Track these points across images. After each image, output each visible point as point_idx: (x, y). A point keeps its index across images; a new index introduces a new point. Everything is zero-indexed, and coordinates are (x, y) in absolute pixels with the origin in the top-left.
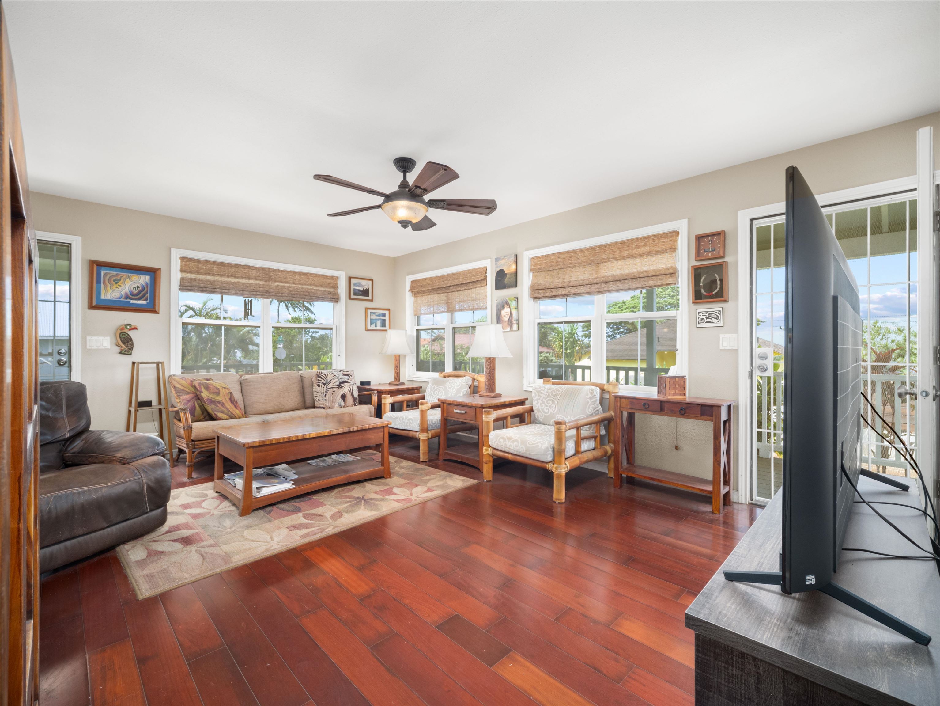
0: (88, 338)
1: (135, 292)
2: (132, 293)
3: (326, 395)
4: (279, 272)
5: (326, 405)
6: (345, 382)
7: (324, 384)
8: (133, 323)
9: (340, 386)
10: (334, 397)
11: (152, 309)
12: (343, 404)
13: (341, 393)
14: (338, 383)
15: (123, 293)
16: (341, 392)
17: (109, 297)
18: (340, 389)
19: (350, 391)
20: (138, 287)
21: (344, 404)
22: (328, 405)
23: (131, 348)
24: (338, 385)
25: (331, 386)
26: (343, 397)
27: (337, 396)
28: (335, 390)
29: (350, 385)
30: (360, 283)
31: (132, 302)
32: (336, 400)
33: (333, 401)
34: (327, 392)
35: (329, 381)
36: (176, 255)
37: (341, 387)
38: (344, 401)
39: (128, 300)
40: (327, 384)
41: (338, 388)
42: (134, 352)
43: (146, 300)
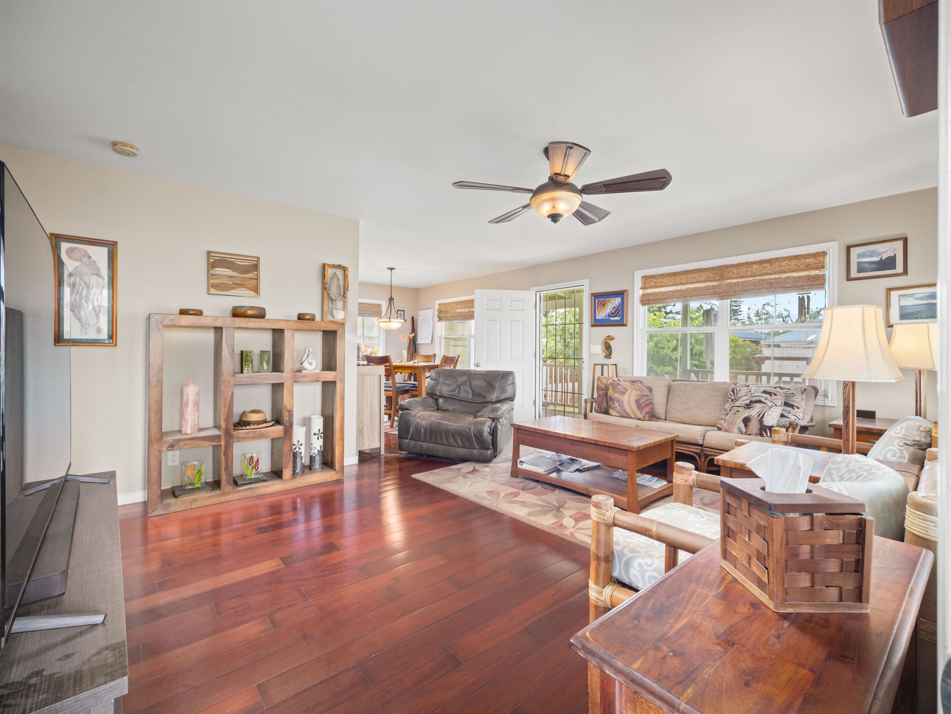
0: (591, 346)
1: (613, 311)
2: (612, 314)
3: (728, 414)
4: (732, 267)
5: (724, 427)
6: (760, 402)
7: (732, 400)
8: (612, 335)
9: (748, 406)
10: (734, 418)
11: (622, 324)
12: (743, 429)
13: (746, 415)
14: (748, 402)
15: (607, 313)
16: (747, 413)
17: (600, 318)
18: (747, 409)
19: (759, 415)
20: (615, 307)
21: (745, 431)
22: (725, 426)
23: (611, 354)
24: (747, 405)
25: (737, 403)
26: (746, 421)
27: (739, 418)
28: (740, 409)
29: (764, 407)
30: (874, 250)
31: (612, 319)
32: (735, 422)
33: (732, 423)
34: (731, 409)
35: (739, 397)
36: (638, 276)
37: (749, 408)
38: (746, 426)
39: (610, 318)
40: (734, 401)
41: (745, 408)
42: (612, 356)
43: (620, 316)
